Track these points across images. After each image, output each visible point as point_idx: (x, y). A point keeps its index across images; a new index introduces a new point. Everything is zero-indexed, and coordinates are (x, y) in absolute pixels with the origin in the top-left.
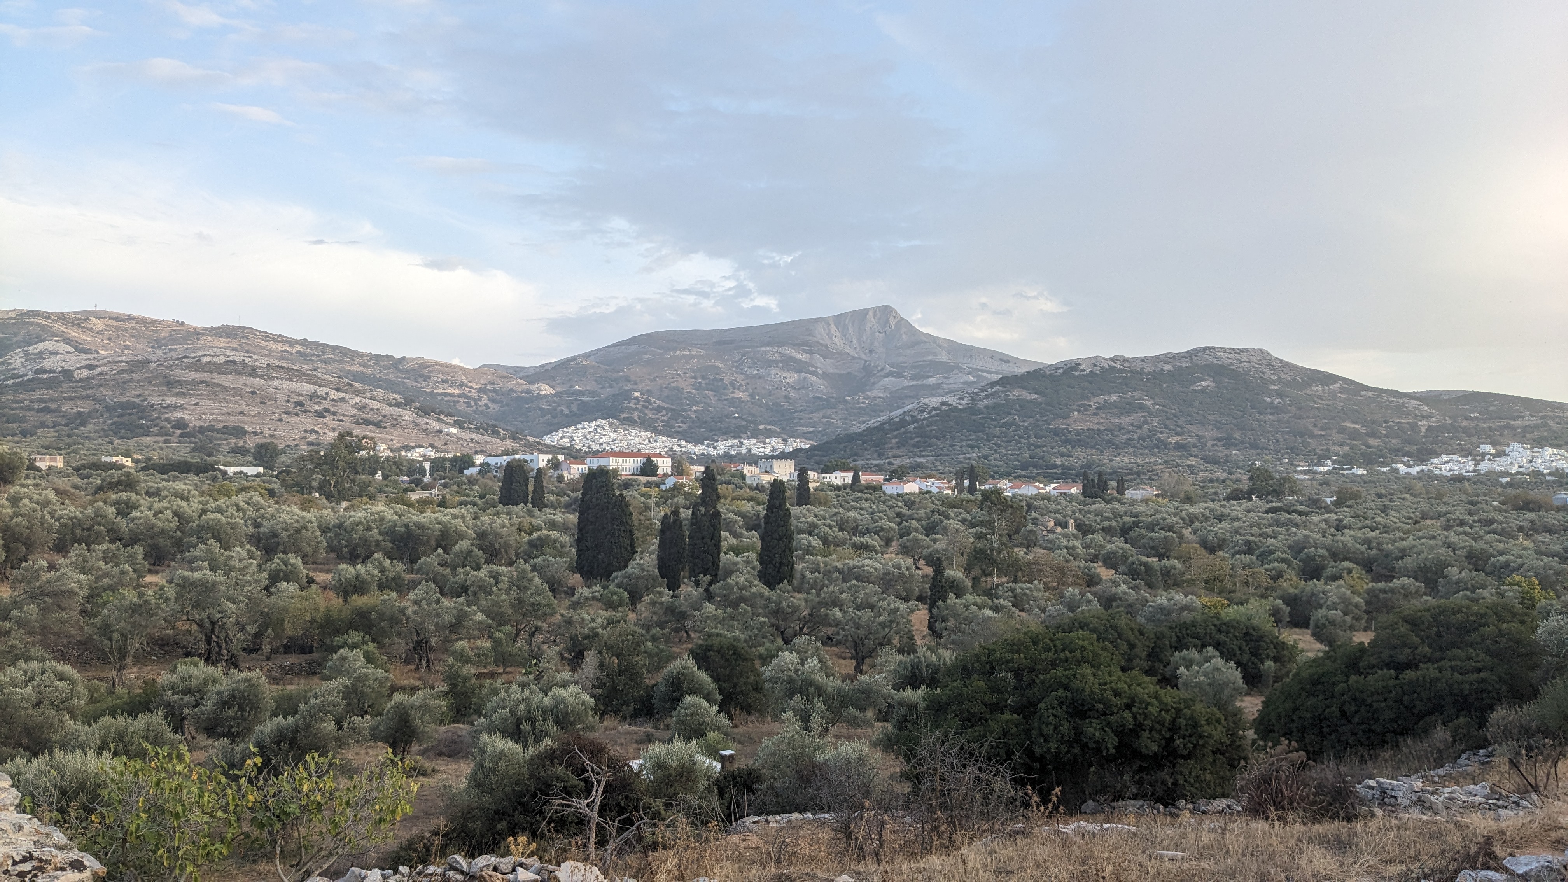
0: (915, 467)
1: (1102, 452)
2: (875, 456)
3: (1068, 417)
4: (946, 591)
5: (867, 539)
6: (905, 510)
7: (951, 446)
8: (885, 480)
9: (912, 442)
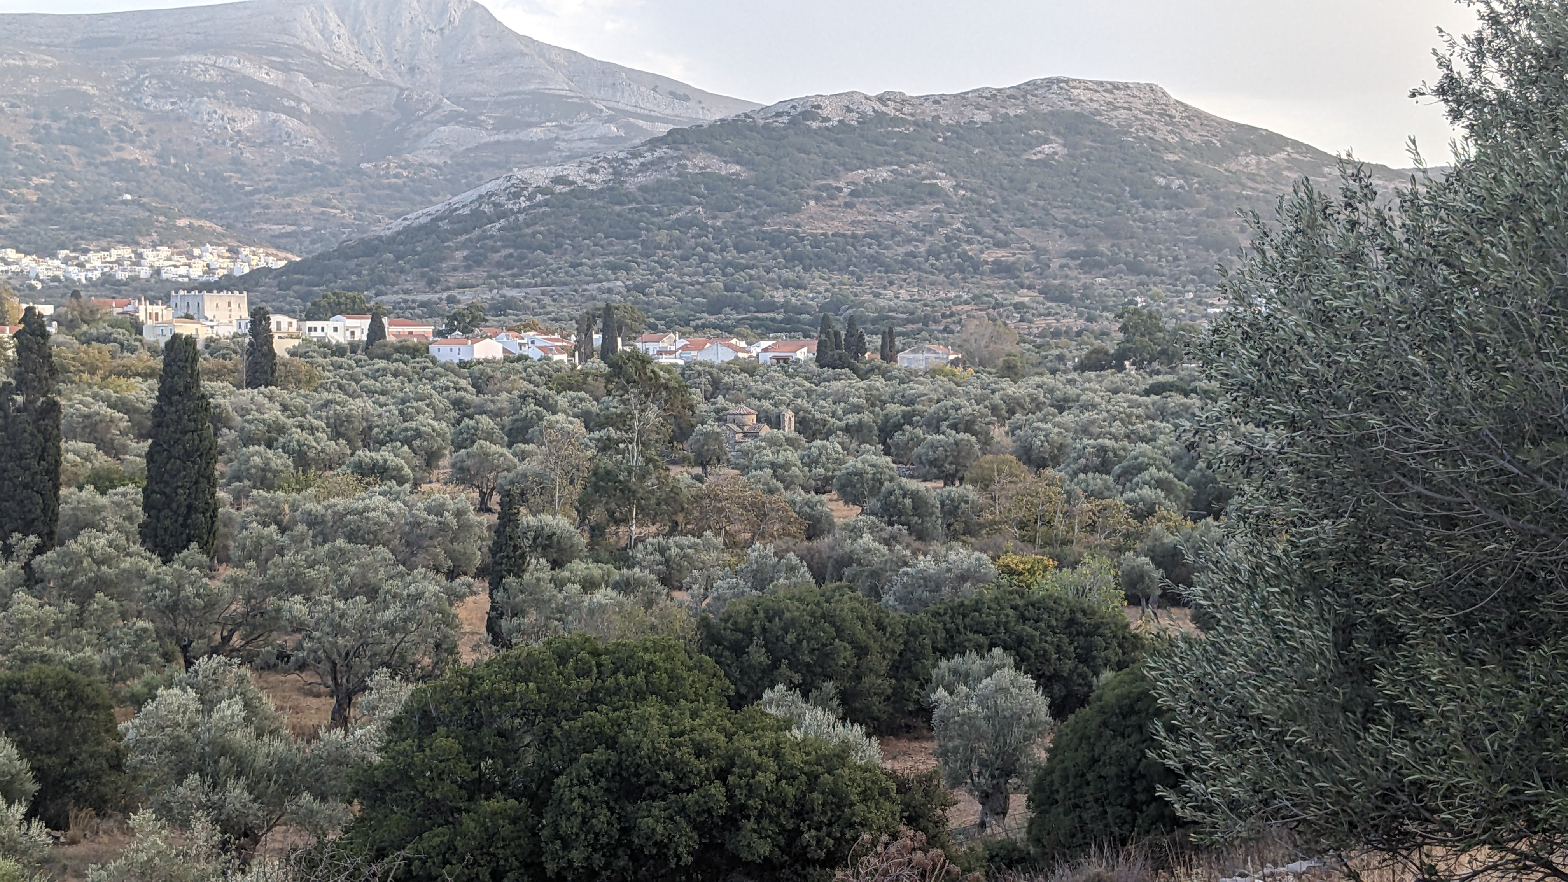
0: (501, 308)
1: (859, 278)
2: (422, 284)
3: (798, 209)
4: (523, 556)
5: (385, 455)
6: (470, 396)
7: (574, 266)
8: (439, 334)
9: (497, 257)
